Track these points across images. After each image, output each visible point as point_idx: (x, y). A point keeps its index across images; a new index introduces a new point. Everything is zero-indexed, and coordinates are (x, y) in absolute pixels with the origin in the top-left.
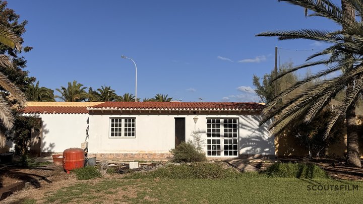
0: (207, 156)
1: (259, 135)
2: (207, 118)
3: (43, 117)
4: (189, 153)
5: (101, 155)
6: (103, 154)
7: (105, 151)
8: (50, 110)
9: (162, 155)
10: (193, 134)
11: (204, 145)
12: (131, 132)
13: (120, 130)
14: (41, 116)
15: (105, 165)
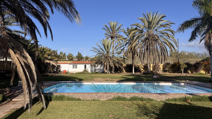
1: (100, 68)
2: (90, 65)
3: (61, 65)
7: (72, 71)
8: (62, 63)
11: (90, 70)
12: (76, 68)
13: (74, 67)
14: (60, 64)
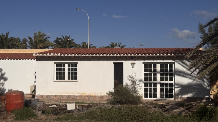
0: (144, 98)
1: (199, 83)
2: (143, 63)
4: (124, 96)
5: (47, 96)
6: (49, 96)
7: (51, 93)
9: (102, 97)
10: (129, 78)
11: (140, 88)
13: (64, 74)
15: (40, 106)
